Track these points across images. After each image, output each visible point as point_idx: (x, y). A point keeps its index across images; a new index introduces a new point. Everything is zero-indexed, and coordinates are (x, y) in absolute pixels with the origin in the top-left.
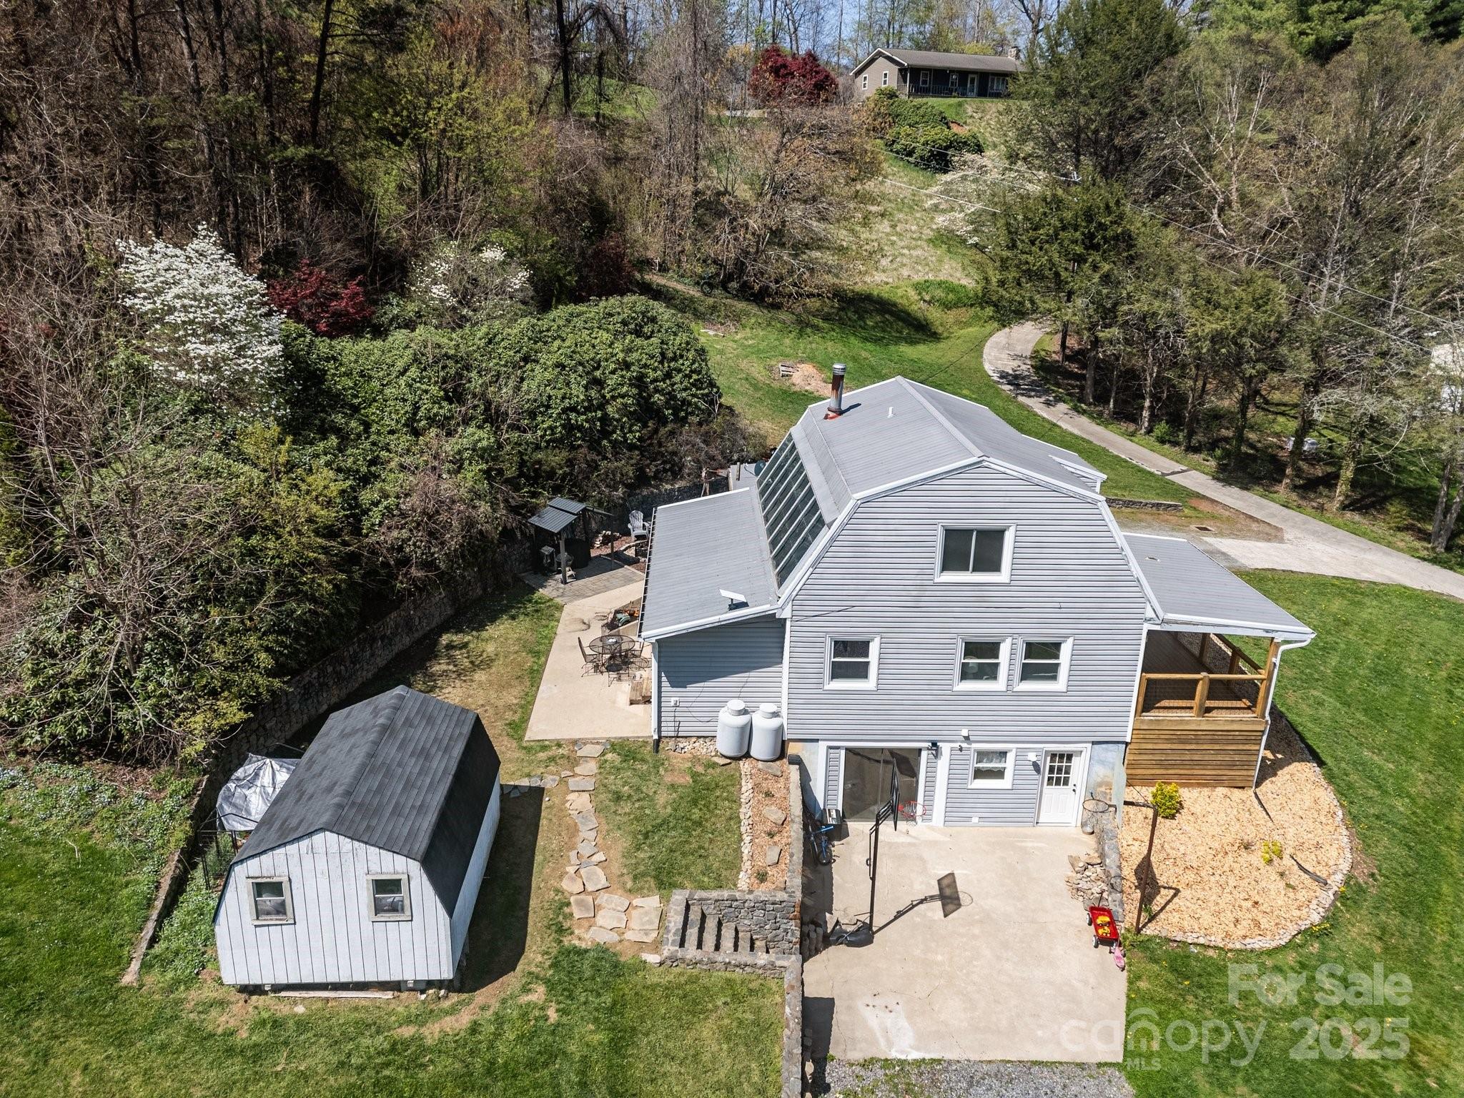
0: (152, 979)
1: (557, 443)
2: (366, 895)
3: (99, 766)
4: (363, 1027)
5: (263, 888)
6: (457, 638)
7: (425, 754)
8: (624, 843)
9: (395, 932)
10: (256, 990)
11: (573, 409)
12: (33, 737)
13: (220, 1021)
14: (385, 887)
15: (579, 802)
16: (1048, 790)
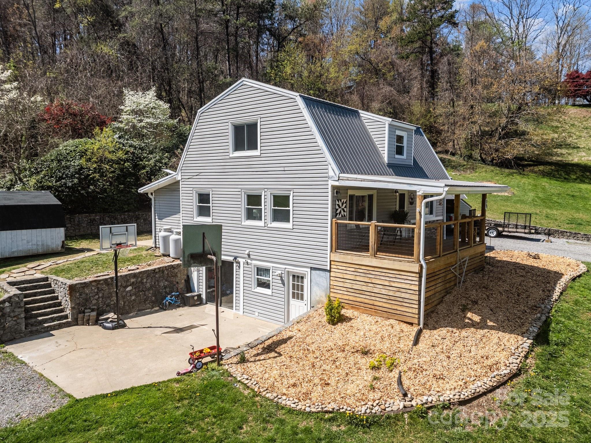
16: (293, 302)
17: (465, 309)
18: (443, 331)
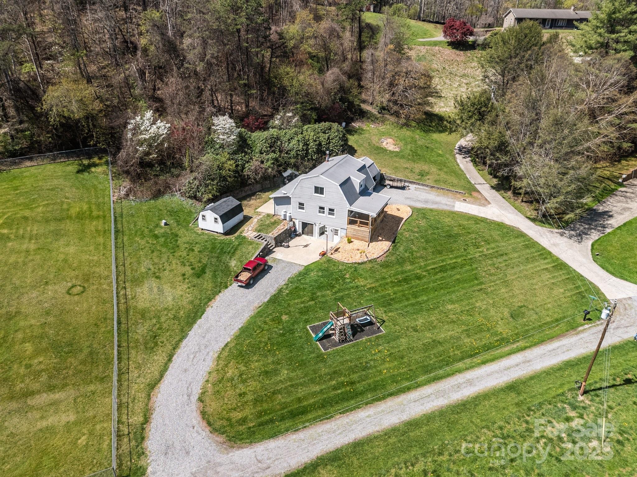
0: (193, 226)
1: (294, 157)
2: (213, 219)
3: (194, 200)
4: (212, 236)
5: (203, 216)
6: (260, 193)
7: (228, 206)
8: (257, 226)
9: (216, 225)
10: (202, 229)
11: (299, 150)
12: (187, 195)
13: (198, 231)
14: (216, 219)
15: (256, 220)
16: (335, 236)
17: (378, 236)
18: (374, 243)
